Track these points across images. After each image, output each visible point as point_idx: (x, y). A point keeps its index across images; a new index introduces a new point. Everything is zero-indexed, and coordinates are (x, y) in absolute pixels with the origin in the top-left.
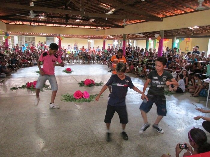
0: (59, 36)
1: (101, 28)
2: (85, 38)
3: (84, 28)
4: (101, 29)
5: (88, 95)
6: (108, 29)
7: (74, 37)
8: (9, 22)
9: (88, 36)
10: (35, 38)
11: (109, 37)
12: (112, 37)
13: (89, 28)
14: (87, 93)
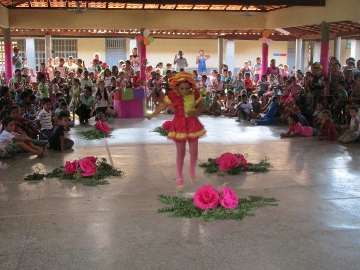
0: (142, 34)
1: (255, 9)
2: (210, 37)
3: (208, 10)
4: (256, 11)
5: (235, 199)
6: (275, 9)
7: (181, 35)
8: (14, 2)
9: (219, 32)
10: (76, 41)
11: (277, 33)
12: (287, 33)
13: (223, 9)
14: (231, 193)
